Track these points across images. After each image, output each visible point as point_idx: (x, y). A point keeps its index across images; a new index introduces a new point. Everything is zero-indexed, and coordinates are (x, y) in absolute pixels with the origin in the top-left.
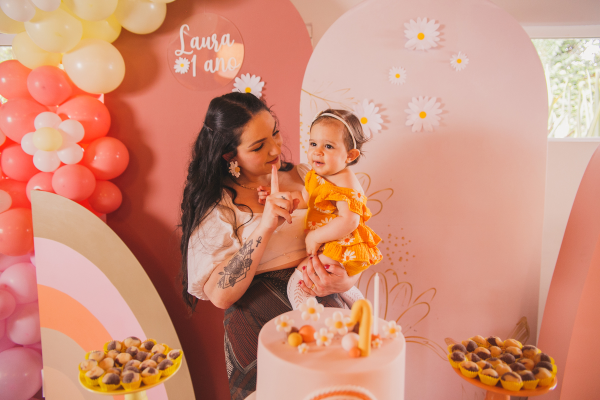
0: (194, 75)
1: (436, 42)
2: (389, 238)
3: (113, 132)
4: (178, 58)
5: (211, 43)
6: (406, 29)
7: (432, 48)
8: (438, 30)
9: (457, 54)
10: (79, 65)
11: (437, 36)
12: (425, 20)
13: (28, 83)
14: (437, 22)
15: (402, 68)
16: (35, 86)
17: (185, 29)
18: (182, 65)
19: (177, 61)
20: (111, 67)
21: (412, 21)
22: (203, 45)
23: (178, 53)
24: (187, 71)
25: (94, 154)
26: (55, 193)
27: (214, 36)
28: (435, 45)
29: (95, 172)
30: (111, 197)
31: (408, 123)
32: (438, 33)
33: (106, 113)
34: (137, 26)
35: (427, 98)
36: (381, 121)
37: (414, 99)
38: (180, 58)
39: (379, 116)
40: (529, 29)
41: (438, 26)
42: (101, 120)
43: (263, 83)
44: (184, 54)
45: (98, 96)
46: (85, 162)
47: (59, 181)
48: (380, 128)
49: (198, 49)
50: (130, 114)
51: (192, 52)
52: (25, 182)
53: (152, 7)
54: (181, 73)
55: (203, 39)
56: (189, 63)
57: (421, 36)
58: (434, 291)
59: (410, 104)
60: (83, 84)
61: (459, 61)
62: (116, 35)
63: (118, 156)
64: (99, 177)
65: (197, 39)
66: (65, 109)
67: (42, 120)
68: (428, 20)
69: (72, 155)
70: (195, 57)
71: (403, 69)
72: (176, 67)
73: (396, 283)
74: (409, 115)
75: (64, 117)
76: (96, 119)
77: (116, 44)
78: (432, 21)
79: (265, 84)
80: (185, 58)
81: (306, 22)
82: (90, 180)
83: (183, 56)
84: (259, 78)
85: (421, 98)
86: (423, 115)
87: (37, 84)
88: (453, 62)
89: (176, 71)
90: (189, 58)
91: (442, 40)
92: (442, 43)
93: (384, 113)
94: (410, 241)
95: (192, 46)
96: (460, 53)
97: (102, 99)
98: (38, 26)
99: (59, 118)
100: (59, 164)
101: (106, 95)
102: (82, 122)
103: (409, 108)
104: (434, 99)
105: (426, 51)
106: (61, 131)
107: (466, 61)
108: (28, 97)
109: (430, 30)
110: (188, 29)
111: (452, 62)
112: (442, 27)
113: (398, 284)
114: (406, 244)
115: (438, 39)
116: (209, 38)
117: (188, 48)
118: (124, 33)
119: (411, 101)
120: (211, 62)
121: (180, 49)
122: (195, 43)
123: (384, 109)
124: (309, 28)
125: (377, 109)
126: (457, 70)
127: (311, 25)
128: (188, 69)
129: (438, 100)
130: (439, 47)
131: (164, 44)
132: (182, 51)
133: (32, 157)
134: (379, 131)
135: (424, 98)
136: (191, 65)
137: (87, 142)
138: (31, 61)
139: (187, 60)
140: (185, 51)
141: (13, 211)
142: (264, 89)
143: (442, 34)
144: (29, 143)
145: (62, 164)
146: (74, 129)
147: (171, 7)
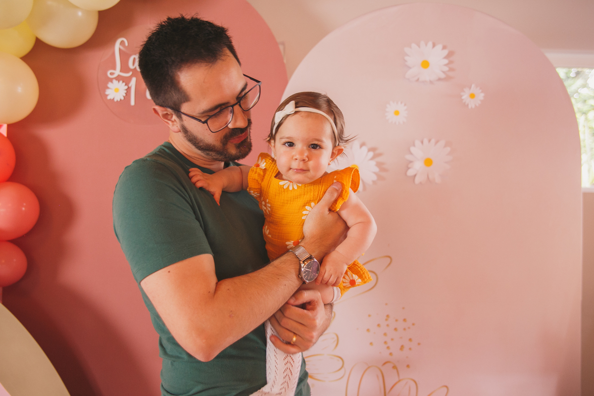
0: (133, 103)
1: (444, 72)
2: (386, 320)
4: (111, 80)
6: (408, 55)
7: (440, 79)
8: (446, 57)
9: (470, 88)
11: (446, 65)
12: (430, 44)
14: (444, 48)
15: (401, 103)
17: (122, 43)
18: (117, 90)
19: (110, 85)
20: (19, 90)
21: (414, 45)
23: (111, 74)
24: (123, 98)
28: (443, 76)
31: (410, 173)
32: (446, 61)
33: (9, 150)
34: (55, 37)
35: (433, 141)
36: (377, 170)
37: (418, 143)
38: (114, 81)
39: (373, 163)
40: (552, 56)
41: (446, 52)
44: (119, 75)
48: (375, 178)
50: (43, 150)
51: (130, 73)
53: (80, 14)
54: (115, 100)
56: (126, 87)
57: (425, 64)
58: (445, 389)
59: (412, 149)
61: (472, 96)
62: (27, 47)
63: (24, 209)
68: (434, 45)
70: (134, 80)
71: (403, 104)
72: (108, 92)
73: (397, 379)
74: (411, 162)
77: (26, 58)
78: (439, 47)
80: (121, 82)
81: (279, 40)
83: (118, 78)
85: (426, 141)
86: (428, 162)
88: (465, 97)
89: (109, 98)
90: (127, 81)
91: (451, 70)
92: (451, 74)
93: (379, 159)
94: (413, 324)
95: (131, 66)
96: (473, 86)
97: (4, 131)
101: (9, 126)
103: (411, 154)
104: (442, 143)
105: (431, 82)
107: (481, 96)
109: (437, 58)
110: (127, 44)
111: (463, 98)
112: (450, 54)
113: (399, 381)
114: (409, 328)
115: (446, 69)
117: (125, 68)
118: (39, 46)
119: (414, 145)
121: (114, 68)
122: (134, 62)
123: (380, 155)
124: (281, 47)
125: (371, 154)
126: (470, 107)
127: (283, 44)
128: (125, 95)
129: (448, 144)
130: (448, 78)
131: (93, 61)
132: (117, 72)
134: (374, 182)
135: (429, 141)
136: (128, 90)
139: (124, 84)
140: (121, 71)
143: (451, 62)
147: (104, 16)
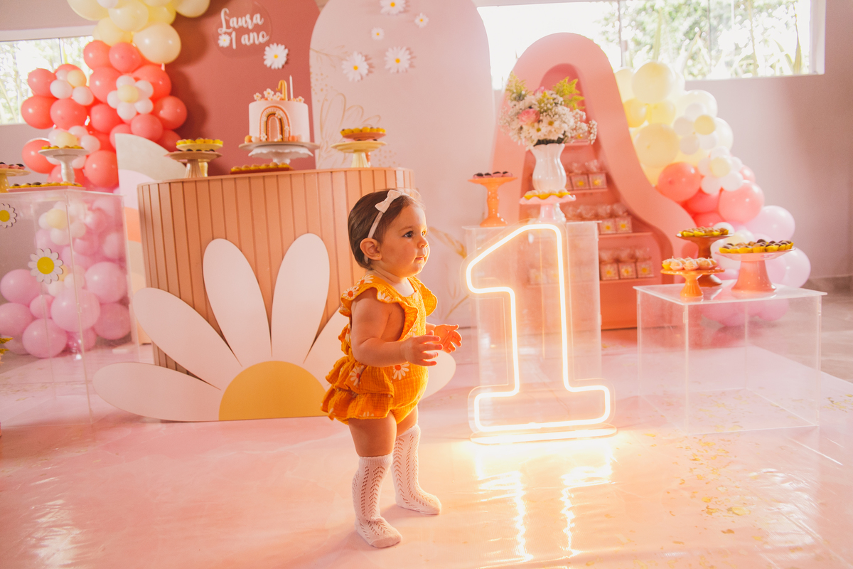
0: (234, 47)
1: (403, 8)
3: (174, 92)
4: (221, 35)
5: (246, 22)
7: (400, 12)
9: (419, 15)
10: (147, 41)
11: (404, 4)
13: (110, 56)
15: (380, 28)
16: (116, 58)
17: (225, 12)
19: (220, 37)
20: (170, 42)
22: (240, 24)
23: (221, 30)
24: (228, 45)
25: (161, 108)
26: (133, 134)
27: (248, 17)
28: (402, 10)
29: (162, 120)
31: (387, 67)
32: (404, 1)
33: (167, 77)
35: (399, 48)
37: (390, 50)
38: (223, 35)
39: (366, 63)
42: (164, 83)
43: (286, 51)
44: (225, 31)
45: (160, 65)
46: (154, 113)
47: (136, 126)
48: (367, 72)
49: (236, 27)
50: (186, 79)
51: (232, 29)
52: (108, 133)
54: (224, 46)
55: (240, 19)
56: (230, 38)
57: (393, 4)
59: (388, 54)
60: (150, 56)
61: (421, 20)
62: (172, 18)
63: (178, 110)
64: (165, 125)
65: (235, 19)
66: (137, 74)
67: (123, 81)
69: (145, 106)
70: (234, 33)
72: (219, 42)
74: (387, 61)
75: (137, 79)
76: (161, 83)
77: (174, 25)
79: (289, 51)
80: (227, 35)
82: (159, 127)
83: (225, 33)
84: (283, 47)
85: (395, 48)
86: (397, 61)
87: (117, 56)
88: (417, 21)
89: (220, 45)
90: (230, 34)
91: (407, 6)
92: (408, 8)
93: (370, 61)
95: (232, 25)
96: (421, 14)
97: (163, 68)
98: (118, 12)
99: (134, 81)
100: (135, 113)
101: (167, 66)
102: (152, 83)
103: (387, 56)
104: (404, 48)
105: (396, 14)
106: (138, 88)
107: (426, 20)
108: (110, 66)
110: (228, 12)
115: (404, 6)
116: (244, 18)
117: (228, 27)
118: (179, 16)
119: (388, 52)
120: (246, 36)
121: (222, 27)
122: (233, 22)
123: (369, 59)
125: (364, 58)
126: (420, 27)
128: (229, 43)
129: (408, 49)
130: (405, 11)
131: (209, 26)
132: (224, 29)
133: (116, 109)
134: (367, 75)
136: (231, 40)
137: (155, 99)
138: (111, 38)
140: (226, 29)
141: (101, 152)
142: (288, 55)
143: (407, 2)
144: (112, 100)
145: (138, 114)
146: (146, 87)
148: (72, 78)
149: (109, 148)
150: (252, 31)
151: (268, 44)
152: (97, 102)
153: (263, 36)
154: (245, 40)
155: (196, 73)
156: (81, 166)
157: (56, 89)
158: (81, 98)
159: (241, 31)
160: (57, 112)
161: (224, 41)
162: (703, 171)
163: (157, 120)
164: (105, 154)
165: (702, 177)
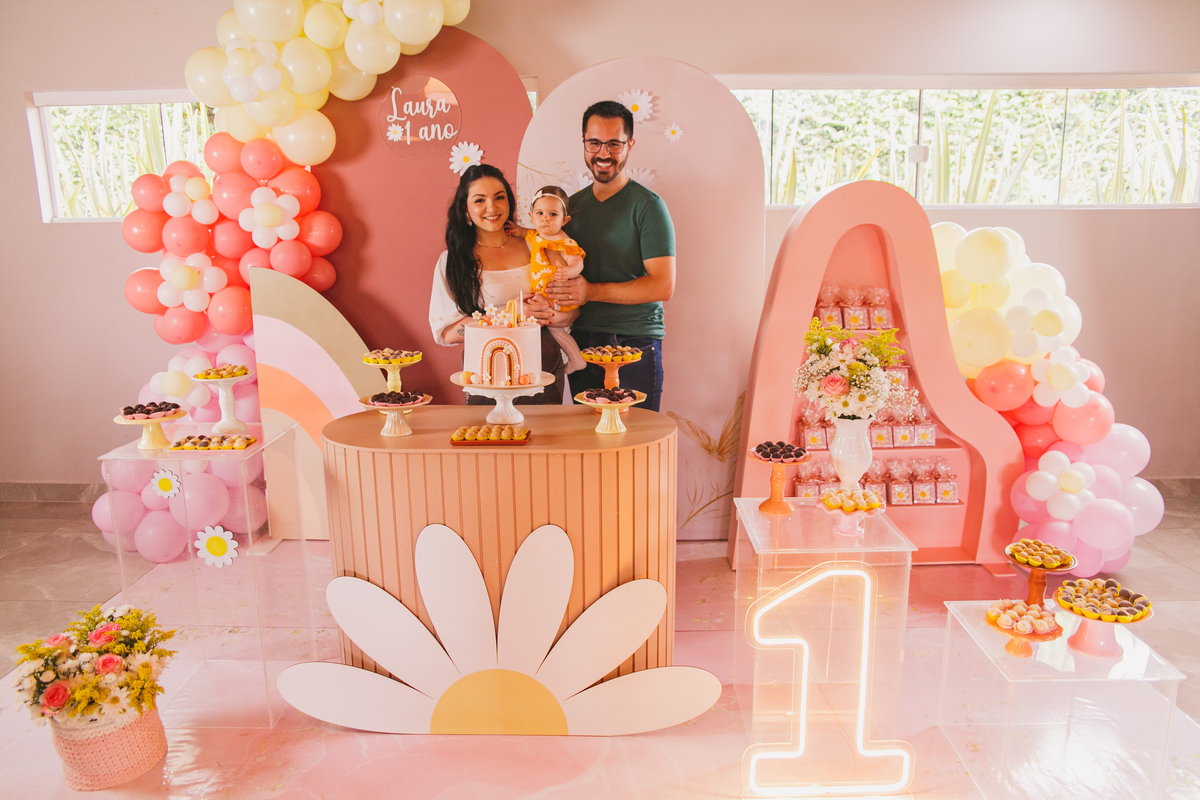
0: (409, 143)
1: (649, 114)
3: (322, 206)
4: (390, 124)
5: (426, 108)
7: (645, 120)
8: (651, 102)
9: (671, 125)
10: (292, 138)
11: (651, 108)
12: (639, 91)
13: (242, 157)
14: (650, 94)
16: (249, 161)
17: (397, 92)
18: (395, 132)
19: (390, 128)
20: (322, 138)
21: (625, 93)
22: (417, 111)
23: (390, 119)
24: (400, 139)
25: (310, 230)
26: (271, 268)
27: (428, 100)
28: (648, 117)
29: (310, 247)
30: (325, 274)
32: (651, 105)
33: (315, 184)
34: (348, 93)
35: (640, 170)
38: (393, 125)
41: (651, 98)
42: (312, 192)
43: (481, 152)
44: (396, 120)
45: (304, 167)
46: (301, 239)
47: (277, 258)
49: (412, 114)
50: (340, 184)
51: (405, 118)
52: (237, 260)
53: (362, 76)
54: (395, 141)
55: (417, 104)
56: (403, 129)
60: (294, 157)
61: (674, 133)
62: (323, 101)
63: (331, 231)
64: (315, 254)
65: (410, 103)
66: (276, 182)
67: (259, 196)
68: (642, 92)
69: (289, 231)
70: (409, 123)
72: (388, 134)
75: (278, 192)
76: (308, 192)
77: (323, 110)
78: (646, 93)
79: (485, 152)
80: (398, 125)
82: (306, 256)
83: (396, 122)
84: (477, 147)
87: (251, 158)
88: (668, 133)
89: (389, 139)
90: (403, 124)
91: (655, 112)
92: (655, 115)
95: (406, 112)
96: (673, 124)
97: (308, 169)
98: (257, 104)
99: (273, 194)
100: (276, 240)
101: (312, 167)
102: (297, 197)
104: (647, 171)
106: (278, 206)
107: (680, 132)
108: (240, 170)
109: (643, 102)
110: (401, 92)
111: (666, 134)
112: (654, 99)
115: (651, 111)
116: (423, 103)
117: (401, 113)
118: (332, 99)
120: (426, 128)
121: (393, 114)
122: (408, 107)
126: (672, 141)
128: (402, 136)
129: (652, 172)
130: (653, 118)
131: (375, 109)
132: (395, 117)
133: (251, 233)
135: (638, 170)
136: (405, 132)
137: (301, 218)
138: (243, 133)
139: (401, 126)
140: (398, 116)
141: (229, 289)
143: (654, 106)
144: (245, 222)
145: (279, 240)
146: (290, 205)
147: (381, 78)
148: (192, 188)
149: (239, 283)
150: (434, 121)
151: (455, 141)
152: (222, 218)
153: (449, 130)
154: (423, 134)
155: (355, 176)
156: (203, 309)
157: (171, 205)
158: (204, 215)
159: (419, 121)
160: (172, 234)
161: (395, 133)
162: (1037, 375)
163: (304, 246)
164: (234, 293)
165: (1036, 383)
